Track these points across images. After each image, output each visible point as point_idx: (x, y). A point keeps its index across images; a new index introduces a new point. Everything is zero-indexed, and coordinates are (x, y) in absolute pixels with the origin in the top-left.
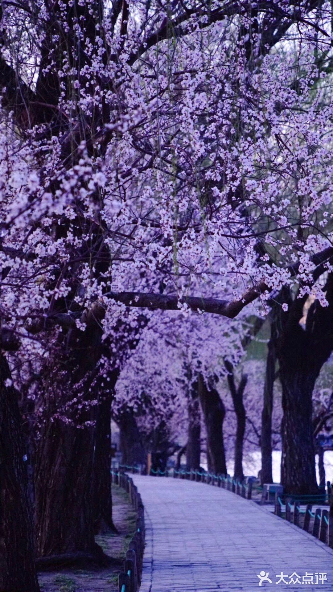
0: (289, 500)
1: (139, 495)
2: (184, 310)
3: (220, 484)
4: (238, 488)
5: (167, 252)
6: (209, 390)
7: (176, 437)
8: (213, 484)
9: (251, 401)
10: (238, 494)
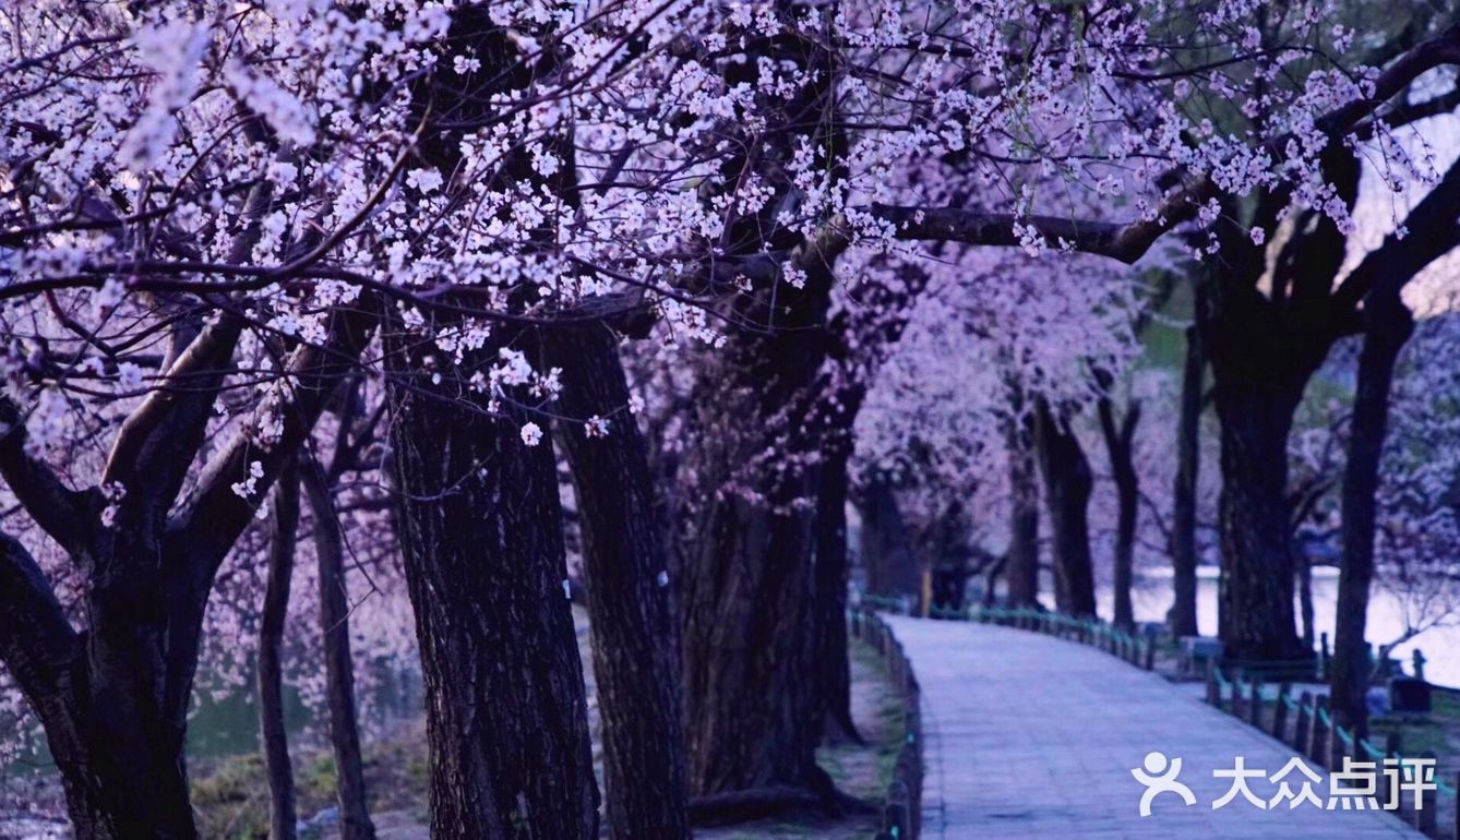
0: (1238, 673)
1: (907, 662)
2: (1031, 242)
3: (1084, 637)
4: (1124, 645)
5: (988, 110)
6: (1061, 431)
7: (984, 535)
8: (1068, 638)
9: (1147, 457)
10: (1125, 658)
